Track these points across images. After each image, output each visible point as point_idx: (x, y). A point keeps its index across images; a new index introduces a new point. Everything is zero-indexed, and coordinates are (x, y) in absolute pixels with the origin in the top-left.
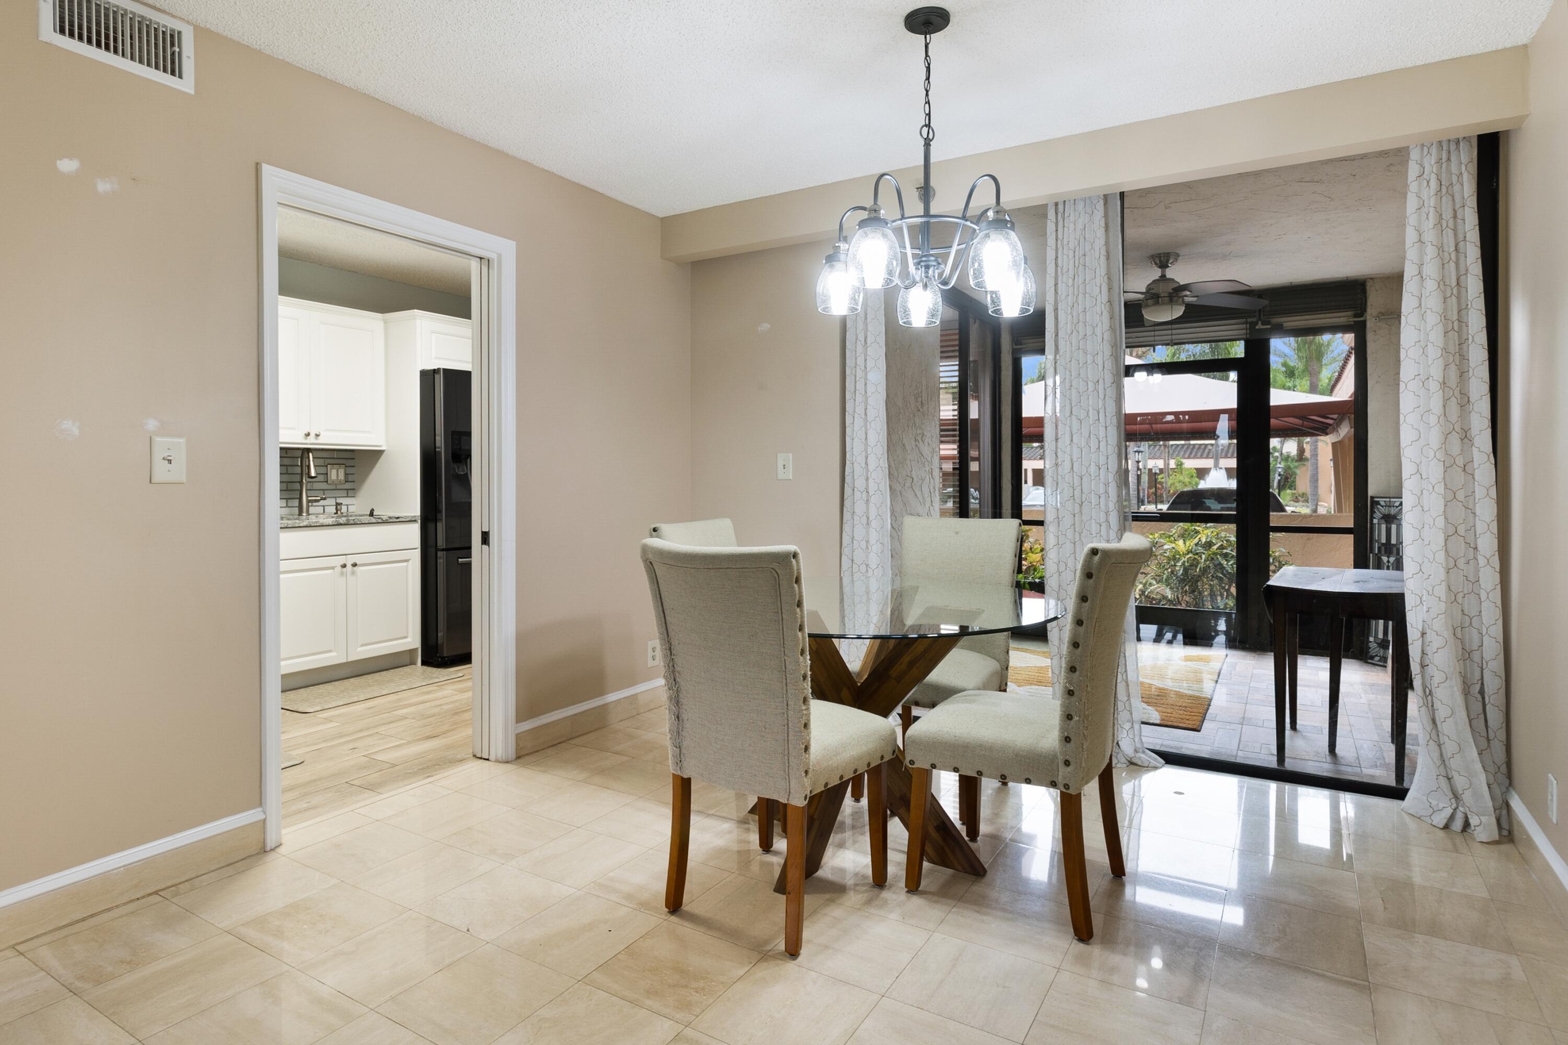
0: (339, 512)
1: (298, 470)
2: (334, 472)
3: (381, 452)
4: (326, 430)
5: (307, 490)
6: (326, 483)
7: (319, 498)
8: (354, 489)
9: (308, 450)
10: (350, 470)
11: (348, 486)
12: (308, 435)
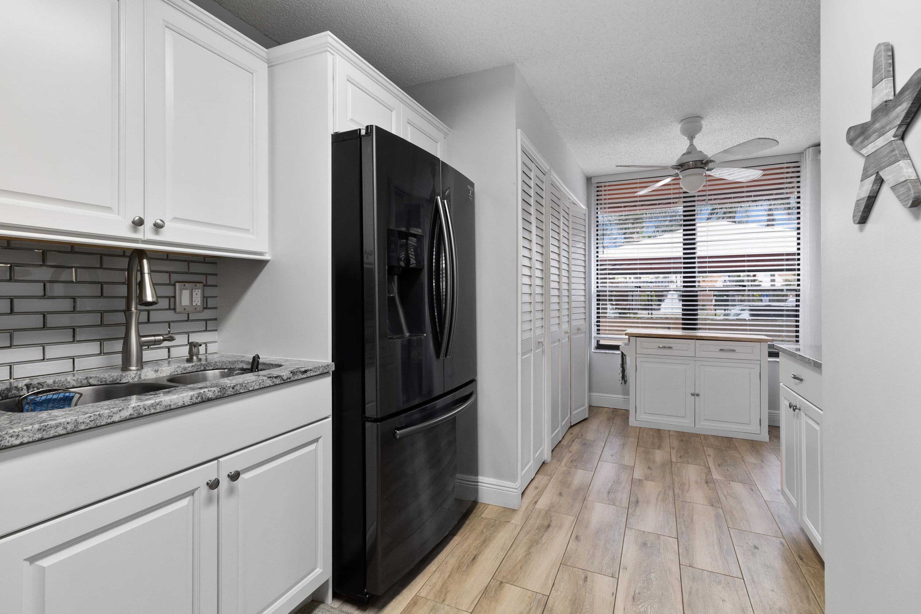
0: (195, 358)
1: (123, 290)
2: (186, 294)
3: (262, 263)
4: (175, 219)
5: (138, 323)
6: (172, 311)
7: (161, 338)
8: (216, 319)
9: (140, 254)
10: (209, 292)
11: (207, 314)
12: (139, 223)
